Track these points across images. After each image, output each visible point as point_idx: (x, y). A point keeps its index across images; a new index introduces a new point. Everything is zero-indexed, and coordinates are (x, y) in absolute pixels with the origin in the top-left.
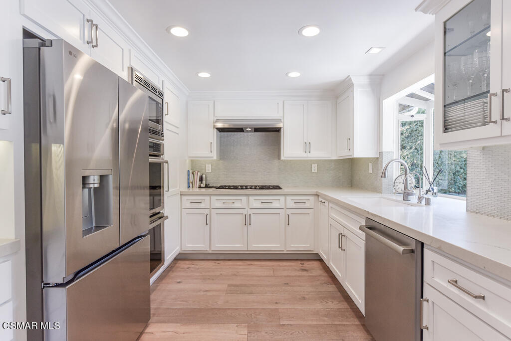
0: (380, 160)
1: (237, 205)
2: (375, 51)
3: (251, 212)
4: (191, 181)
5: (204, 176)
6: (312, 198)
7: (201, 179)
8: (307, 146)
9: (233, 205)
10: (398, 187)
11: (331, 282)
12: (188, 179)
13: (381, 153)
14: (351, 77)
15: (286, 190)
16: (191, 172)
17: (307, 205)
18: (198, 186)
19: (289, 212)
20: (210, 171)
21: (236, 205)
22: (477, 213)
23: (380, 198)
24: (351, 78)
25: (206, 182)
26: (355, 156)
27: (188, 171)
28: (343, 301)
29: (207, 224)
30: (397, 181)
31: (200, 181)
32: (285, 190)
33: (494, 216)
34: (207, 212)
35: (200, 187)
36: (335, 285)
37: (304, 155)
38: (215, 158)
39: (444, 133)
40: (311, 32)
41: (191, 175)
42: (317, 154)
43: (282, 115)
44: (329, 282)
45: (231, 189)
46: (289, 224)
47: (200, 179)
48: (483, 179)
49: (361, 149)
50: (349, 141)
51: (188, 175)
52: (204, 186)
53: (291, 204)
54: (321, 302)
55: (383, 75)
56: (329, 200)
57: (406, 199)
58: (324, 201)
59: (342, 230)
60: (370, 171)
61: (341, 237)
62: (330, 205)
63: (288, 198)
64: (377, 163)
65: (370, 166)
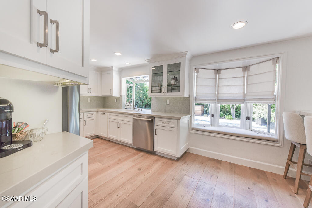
0: (121, 97)
6: (95, 112)
8: (90, 90)
10: (127, 107)
13: (121, 96)
14: (113, 67)
15: (83, 110)
17: (93, 116)
19: (85, 119)
26: (114, 96)
30: (127, 105)
37: (88, 94)
39: (152, 93)
40: (118, 54)
42: (94, 94)
46: (85, 125)
49: (115, 94)
50: (111, 91)
53: (86, 116)
56: (108, 112)
57: (134, 110)
58: (104, 113)
59: (118, 121)
60: (116, 101)
61: (119, 124)
62: (109, 114)
63: (85, 113)
64: (119, 99)
65: (116, 99)
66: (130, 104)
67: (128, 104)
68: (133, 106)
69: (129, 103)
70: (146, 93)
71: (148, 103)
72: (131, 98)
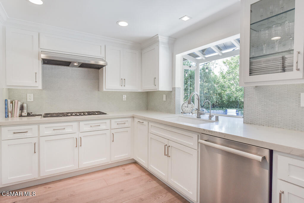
0: (173, 93)
1: (68, 130)
2: (186, 19)
3: (81, 135)
4: (10, 109)
5: (25, 105)
6: (130, 120)
7: (22, 108)
8: (123, 81)
9: (64, 131)
10: (185, 109)
11: (151, 179)
12: (6, 108)
13: (174, 89)
14: (159, 35)
16: (9, 101)
17: (126, 125)
18: (18, 115)
19: (113, 131)
20: (32, 100)
21: (66, 131)
22: (251, 124)
23: (179, 117)
24: (158, 37)
25: (27, 110)
26: (160, 90)
27: (6, 100)
28: (167, 192)
29: (35, 152)
30: (184, 106)
31: (20, 110)
32: (110, 115)
33: (263, 125)
34: (35, 140)
35: (21, 116)
36: (155, 180)
37: (120, 88)
38: (40, 87)
39: (250, 75)
41: (10, 105)
42: (129, 88)
43: (104, 56)
44: (150, 180)
45: (61, 116)
46: (113, 141)
47: (20, 108)
48: (256, 104)
49: (163, 86)
50: (155, 80)
51: (6, 104)
52: (26, 115)
53: (114, 125)
54: (155, 199)
55: (176, 39)
56: (149, 121)
57: (199, 117)
58: (142, 121)
59: (166, 142)
60: (164, 99)
61: (167, 148)
62: (150, 124)
63: (113, 121)
64: (170, 94)
65: (164, 96)
66: (190, 105)
67: (186, 105)
68: (198, 110)
69: (189, 103)
70: (214, 86)
71: (216, 101)
72: (193, 94)
